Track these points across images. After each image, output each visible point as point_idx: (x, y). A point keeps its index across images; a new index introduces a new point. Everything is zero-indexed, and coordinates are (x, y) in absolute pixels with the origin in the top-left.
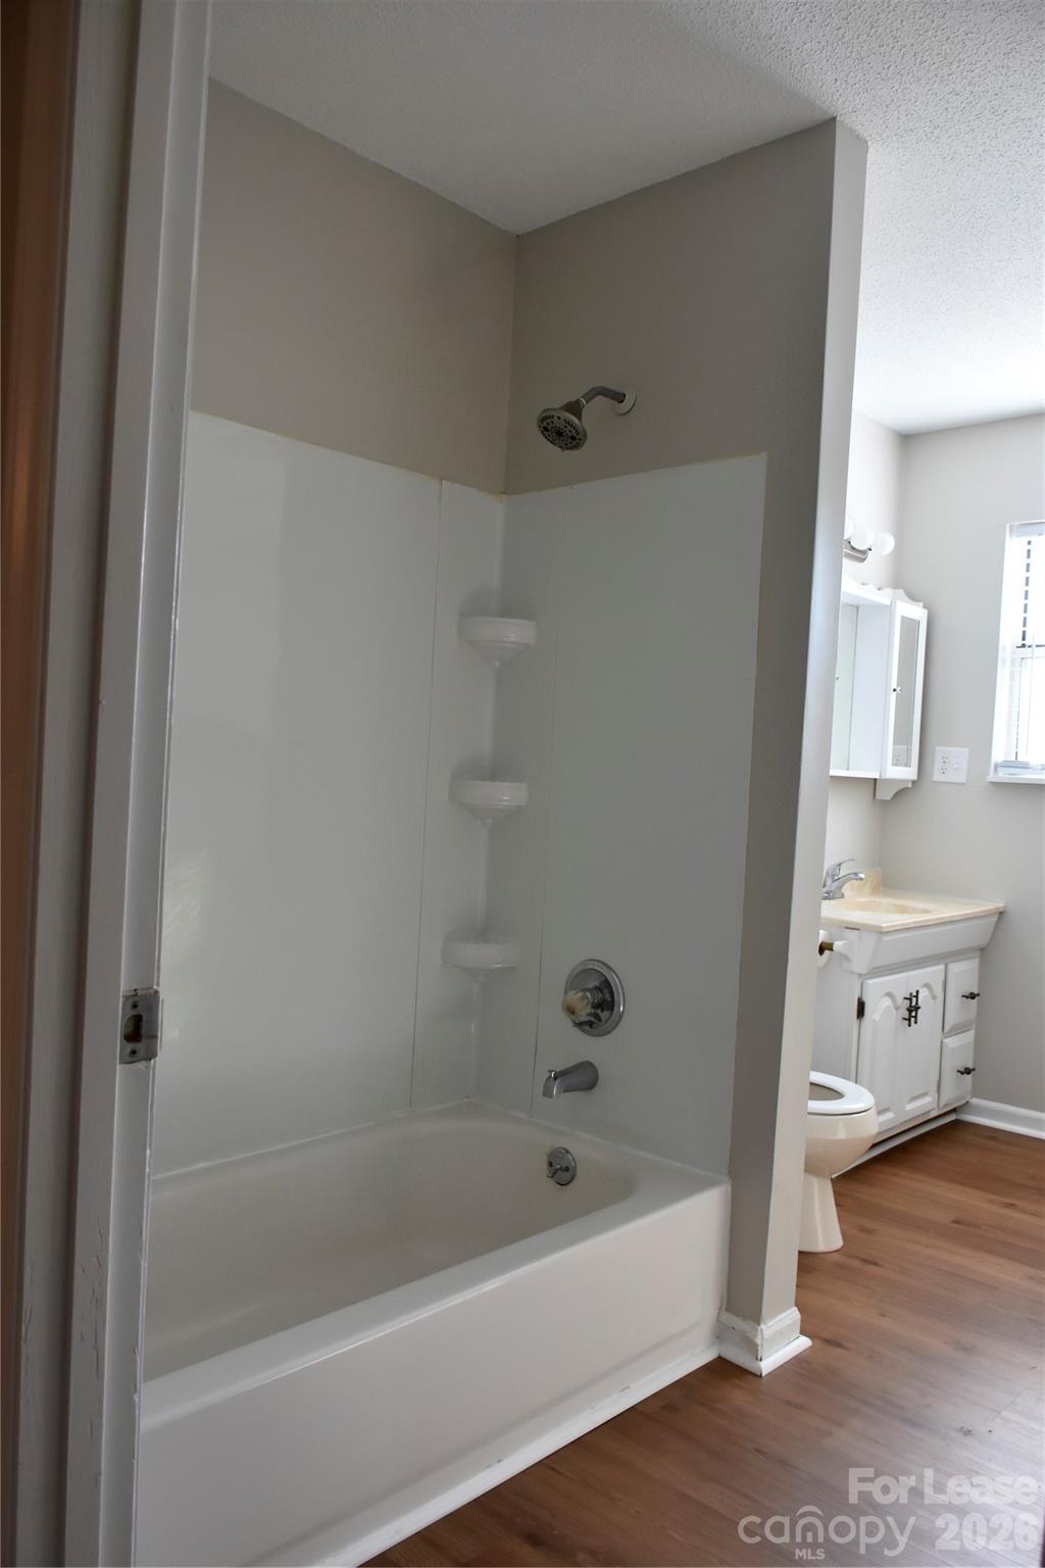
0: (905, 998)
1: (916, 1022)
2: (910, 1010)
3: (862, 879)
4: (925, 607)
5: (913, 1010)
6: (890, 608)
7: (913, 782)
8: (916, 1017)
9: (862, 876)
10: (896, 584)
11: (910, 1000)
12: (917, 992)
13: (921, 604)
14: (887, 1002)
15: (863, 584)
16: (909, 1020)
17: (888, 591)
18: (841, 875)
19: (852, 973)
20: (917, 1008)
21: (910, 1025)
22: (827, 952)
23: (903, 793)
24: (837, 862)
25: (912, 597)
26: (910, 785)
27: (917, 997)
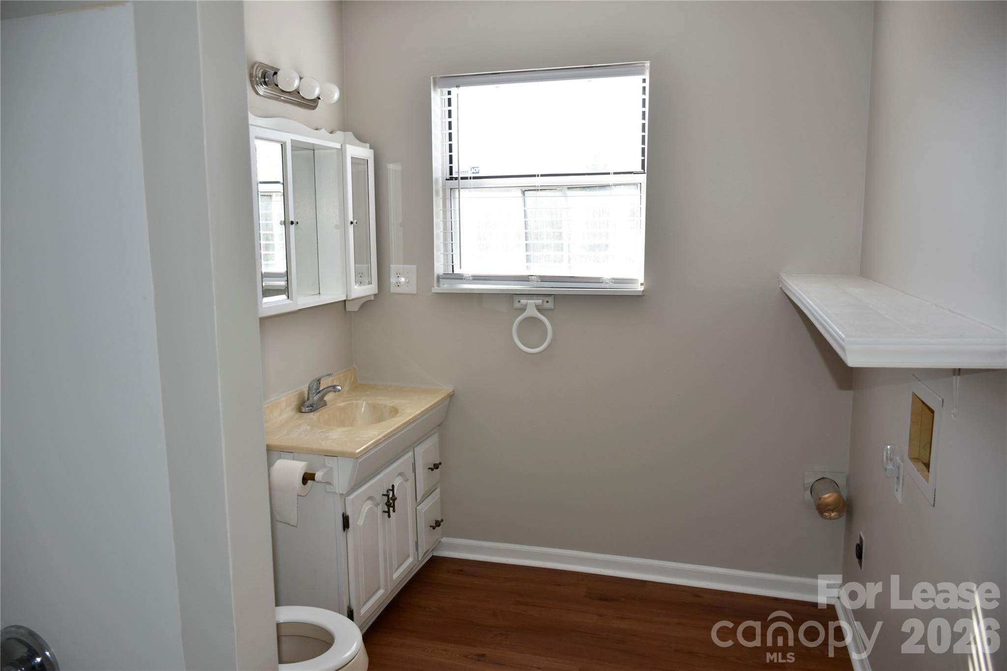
0: (383, 495)
1: (394, 511)
2: (388, 505)
3: (339, 391)
4: (370, 148)
5: (390, 503)
6: (341, 152)
7: (375, 295)
8: (394, 507)
9: (339, 388)
10: (344, 128)
11: (388, 496)
12: (393, 486)
13: (368, 145)
14: (368, 505)
15: (317, 129)
16: (388, 512)
17: (339, 134)
18: (321, 389)
19: (334, 493)
20: (394, 499)
21: (389, 516)
22: (310, 482)
23: (367, 304)
24: (317, 376)
25: (361, 138)
26: (373, 299)
27: (393, 490)
